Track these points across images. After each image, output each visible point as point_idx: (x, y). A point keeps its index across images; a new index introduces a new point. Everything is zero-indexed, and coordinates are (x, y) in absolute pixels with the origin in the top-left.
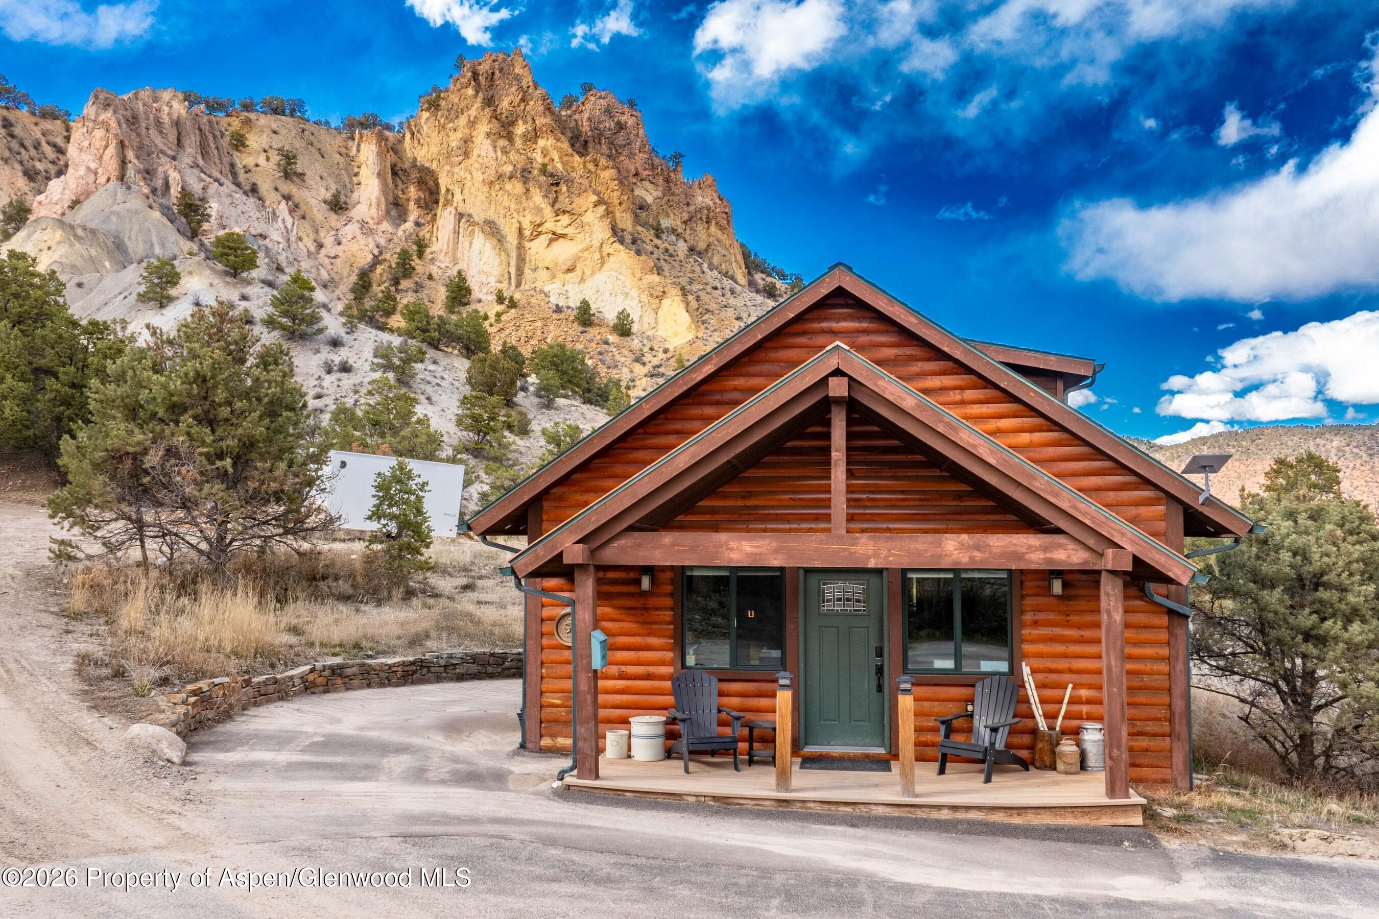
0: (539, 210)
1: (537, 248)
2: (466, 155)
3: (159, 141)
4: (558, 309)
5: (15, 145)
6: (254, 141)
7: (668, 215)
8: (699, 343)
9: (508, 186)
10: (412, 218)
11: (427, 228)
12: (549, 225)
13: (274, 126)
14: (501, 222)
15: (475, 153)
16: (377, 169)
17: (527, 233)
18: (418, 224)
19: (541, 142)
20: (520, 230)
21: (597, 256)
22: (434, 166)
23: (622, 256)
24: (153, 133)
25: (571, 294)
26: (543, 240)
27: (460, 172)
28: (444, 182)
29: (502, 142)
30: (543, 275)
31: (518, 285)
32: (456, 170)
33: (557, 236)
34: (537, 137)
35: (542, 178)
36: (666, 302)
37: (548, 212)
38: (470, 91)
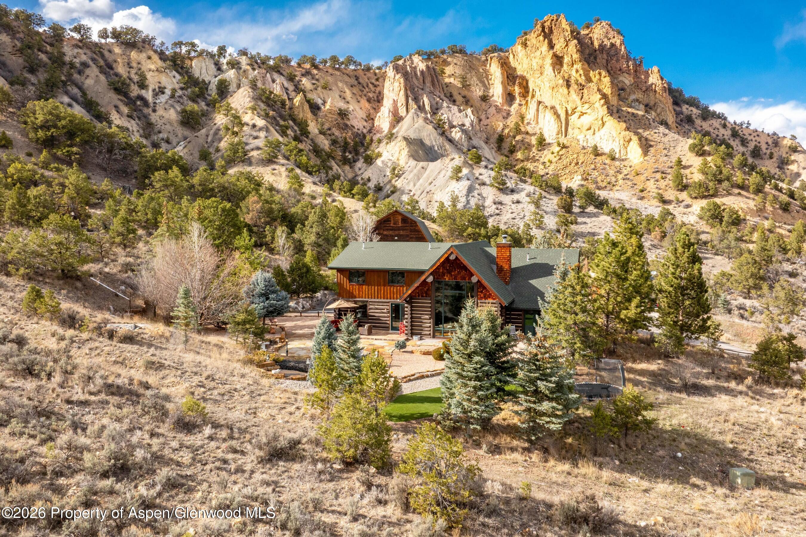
0: (574, 101)
1: (573, 119)
2: (541, 74)
3: (416, 82)
4: (584, 148)
5: (361, 88)
6: (448, 70)
7: (634, 93)
8: (646, 163)
9: (561, 90)
10: (518, 101)
11: (524, 107)
12: (579, 109)
13: (455, 61)
14: (558, 107)
15: (545, 73)
16: (501, 80)
17: (570, 112)
18: (520, 105)
19: (575, 66)
20: (567, 111)
21: (601, 122)
22: (525, 74)
23: (612, 124)
24: (414, 80)
25: (589, 141)
26: (577, 115)
27: (538, 82)
28: (531, 86)
29: (558, 67)
30: (576, 131)
31: (566, 136)
32: (537, 80)
33: (583, 114)
34: (573, 64)
35: (576, 87)
36: (631, 143)
37: (579, 103)
38: (541, 38)
